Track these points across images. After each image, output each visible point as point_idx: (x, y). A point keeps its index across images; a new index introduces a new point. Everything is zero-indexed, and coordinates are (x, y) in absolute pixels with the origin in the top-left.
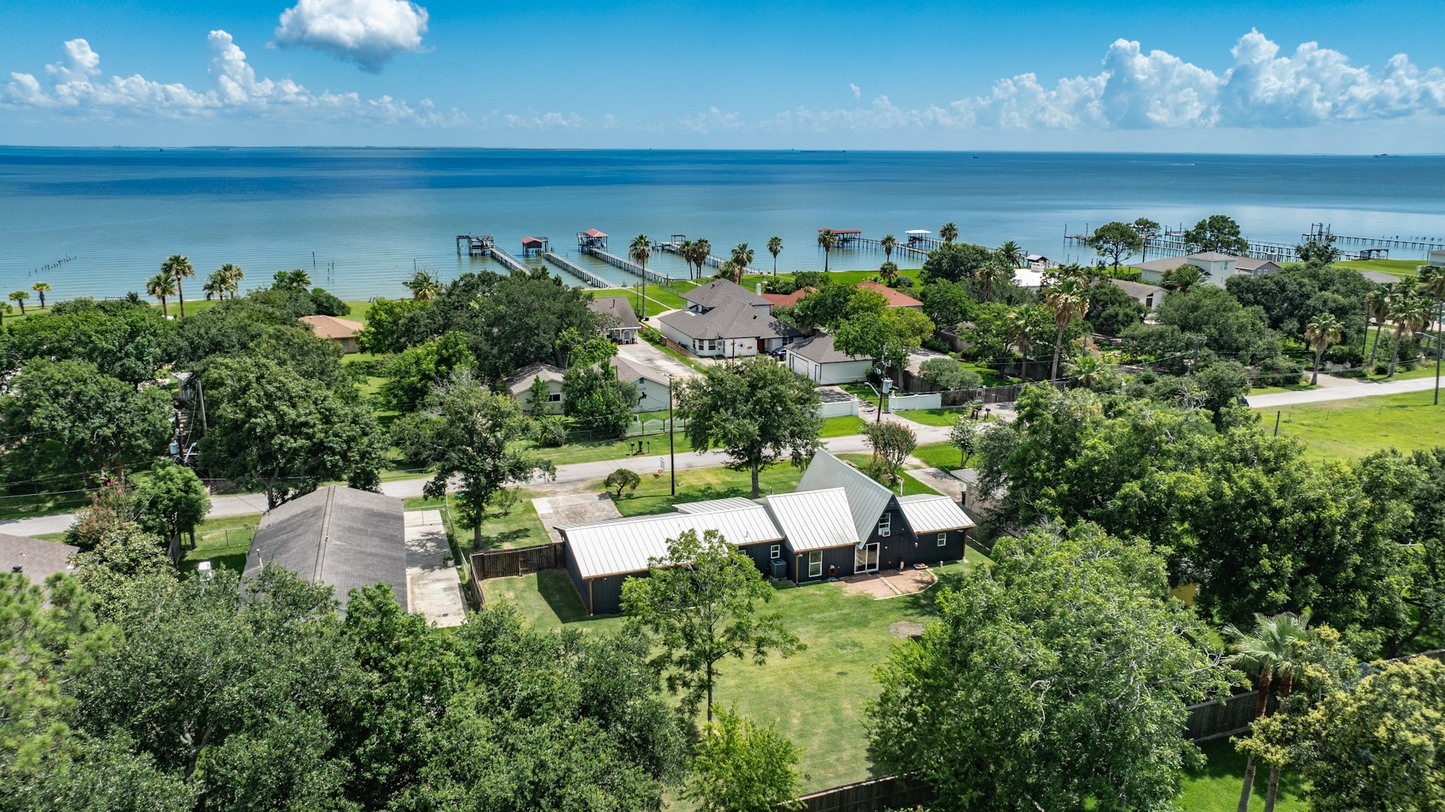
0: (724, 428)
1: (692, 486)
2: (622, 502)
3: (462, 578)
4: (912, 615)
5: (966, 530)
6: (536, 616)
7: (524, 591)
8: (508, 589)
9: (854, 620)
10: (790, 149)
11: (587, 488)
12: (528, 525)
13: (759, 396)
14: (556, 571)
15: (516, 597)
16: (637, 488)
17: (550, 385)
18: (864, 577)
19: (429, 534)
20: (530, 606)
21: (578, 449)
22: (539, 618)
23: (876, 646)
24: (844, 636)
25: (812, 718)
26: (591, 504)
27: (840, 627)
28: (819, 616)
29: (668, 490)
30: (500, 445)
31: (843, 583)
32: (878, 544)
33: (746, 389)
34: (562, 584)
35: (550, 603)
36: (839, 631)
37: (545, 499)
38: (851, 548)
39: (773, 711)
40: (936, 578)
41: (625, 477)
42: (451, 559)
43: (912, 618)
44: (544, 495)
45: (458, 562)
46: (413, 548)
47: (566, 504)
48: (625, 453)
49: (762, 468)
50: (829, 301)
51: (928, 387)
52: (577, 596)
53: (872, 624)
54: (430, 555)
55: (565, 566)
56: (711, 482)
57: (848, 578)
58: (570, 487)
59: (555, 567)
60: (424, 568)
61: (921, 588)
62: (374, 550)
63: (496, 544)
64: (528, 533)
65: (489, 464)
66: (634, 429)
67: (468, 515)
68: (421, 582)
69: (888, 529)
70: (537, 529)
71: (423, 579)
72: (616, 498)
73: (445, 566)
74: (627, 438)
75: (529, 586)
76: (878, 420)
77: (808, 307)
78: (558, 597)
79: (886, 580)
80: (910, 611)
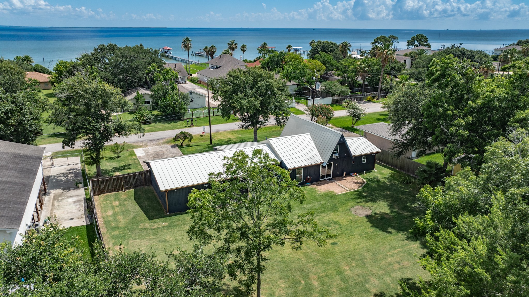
0: (241, 103)
1: (221, 140)
2: (184, 149)
3: (86, 194)
4: (361, 202)
5: (376, 153)
6: (132, 216)
7: (125, 200)
8: (115, 200)
9: (329, 207)
10: (241, 27)
11: (165, 143)
12: (130, 162)
13: (259, 85)
14: (146, 187)
15: (120, 205)
16: (192, 141)
17: (145, 96)
18: (325, 182)
19: (71, 169)
20: (128, 210)
21: (160, 125)
22: (134, 218)
23: (348, 223)
24: (326, 218)
25: (326, 279)
26: (167, 150)
27: (323, 212)
28: (308, 206)
29: (209, 142)
30: (108, 115)
31: (315, 186)
32: (332, 163)
33: (251, 81)
34: (150, 195)
35: (141, 207)
36: (323, 215)
37: (141, 149)
38: (317, 166)
39: (298, 276)
40: (365, 181)
41: (184, 136)
42: (81, 183)
43: (361, 204)
44: (141, 147)
45: (86, 185)
46: (60, 178)
47: (153, 151)
48: (184, 126)
49: (259, 127)
50: (276, 59)
51: (325, 94)
52: (158, 202)
53: (340, 209)
54: (69, 181)
55: (151, 184)
56: (230, 137)
57: (317, 183)
58: (155, 143)
59: (146, 185)
60: (63, 189)
61: (359, 187)
62: (8, 179)
63: (111, 173)
64: (130, 167)
65: (101, 126)
66: (188, 116)
67: (92, 157)
68: (60, 198)
69: (337, 155)
70: (136, 164)
71: (61, 196)
72: (181, 147)
73: (78, 188)
74: (185, 120)
75: (129, 198)
76: (313, 104)
77: (265, 64)
78: (146, 203)
79: (338, 183)
80: (359, 200)
